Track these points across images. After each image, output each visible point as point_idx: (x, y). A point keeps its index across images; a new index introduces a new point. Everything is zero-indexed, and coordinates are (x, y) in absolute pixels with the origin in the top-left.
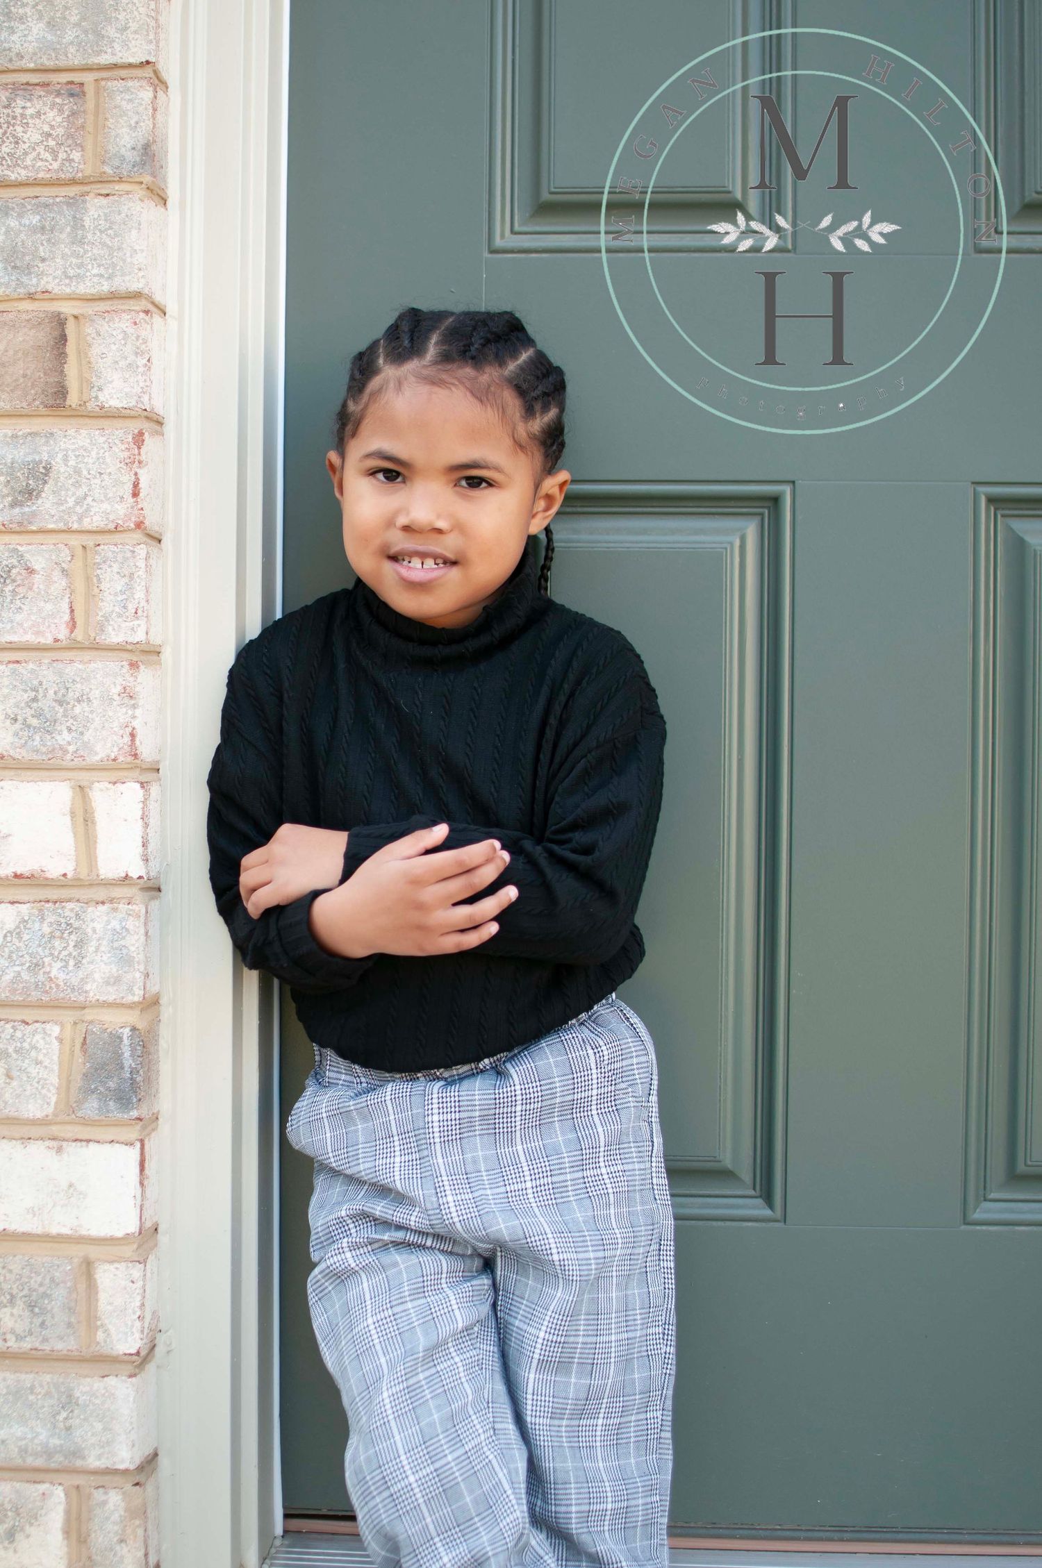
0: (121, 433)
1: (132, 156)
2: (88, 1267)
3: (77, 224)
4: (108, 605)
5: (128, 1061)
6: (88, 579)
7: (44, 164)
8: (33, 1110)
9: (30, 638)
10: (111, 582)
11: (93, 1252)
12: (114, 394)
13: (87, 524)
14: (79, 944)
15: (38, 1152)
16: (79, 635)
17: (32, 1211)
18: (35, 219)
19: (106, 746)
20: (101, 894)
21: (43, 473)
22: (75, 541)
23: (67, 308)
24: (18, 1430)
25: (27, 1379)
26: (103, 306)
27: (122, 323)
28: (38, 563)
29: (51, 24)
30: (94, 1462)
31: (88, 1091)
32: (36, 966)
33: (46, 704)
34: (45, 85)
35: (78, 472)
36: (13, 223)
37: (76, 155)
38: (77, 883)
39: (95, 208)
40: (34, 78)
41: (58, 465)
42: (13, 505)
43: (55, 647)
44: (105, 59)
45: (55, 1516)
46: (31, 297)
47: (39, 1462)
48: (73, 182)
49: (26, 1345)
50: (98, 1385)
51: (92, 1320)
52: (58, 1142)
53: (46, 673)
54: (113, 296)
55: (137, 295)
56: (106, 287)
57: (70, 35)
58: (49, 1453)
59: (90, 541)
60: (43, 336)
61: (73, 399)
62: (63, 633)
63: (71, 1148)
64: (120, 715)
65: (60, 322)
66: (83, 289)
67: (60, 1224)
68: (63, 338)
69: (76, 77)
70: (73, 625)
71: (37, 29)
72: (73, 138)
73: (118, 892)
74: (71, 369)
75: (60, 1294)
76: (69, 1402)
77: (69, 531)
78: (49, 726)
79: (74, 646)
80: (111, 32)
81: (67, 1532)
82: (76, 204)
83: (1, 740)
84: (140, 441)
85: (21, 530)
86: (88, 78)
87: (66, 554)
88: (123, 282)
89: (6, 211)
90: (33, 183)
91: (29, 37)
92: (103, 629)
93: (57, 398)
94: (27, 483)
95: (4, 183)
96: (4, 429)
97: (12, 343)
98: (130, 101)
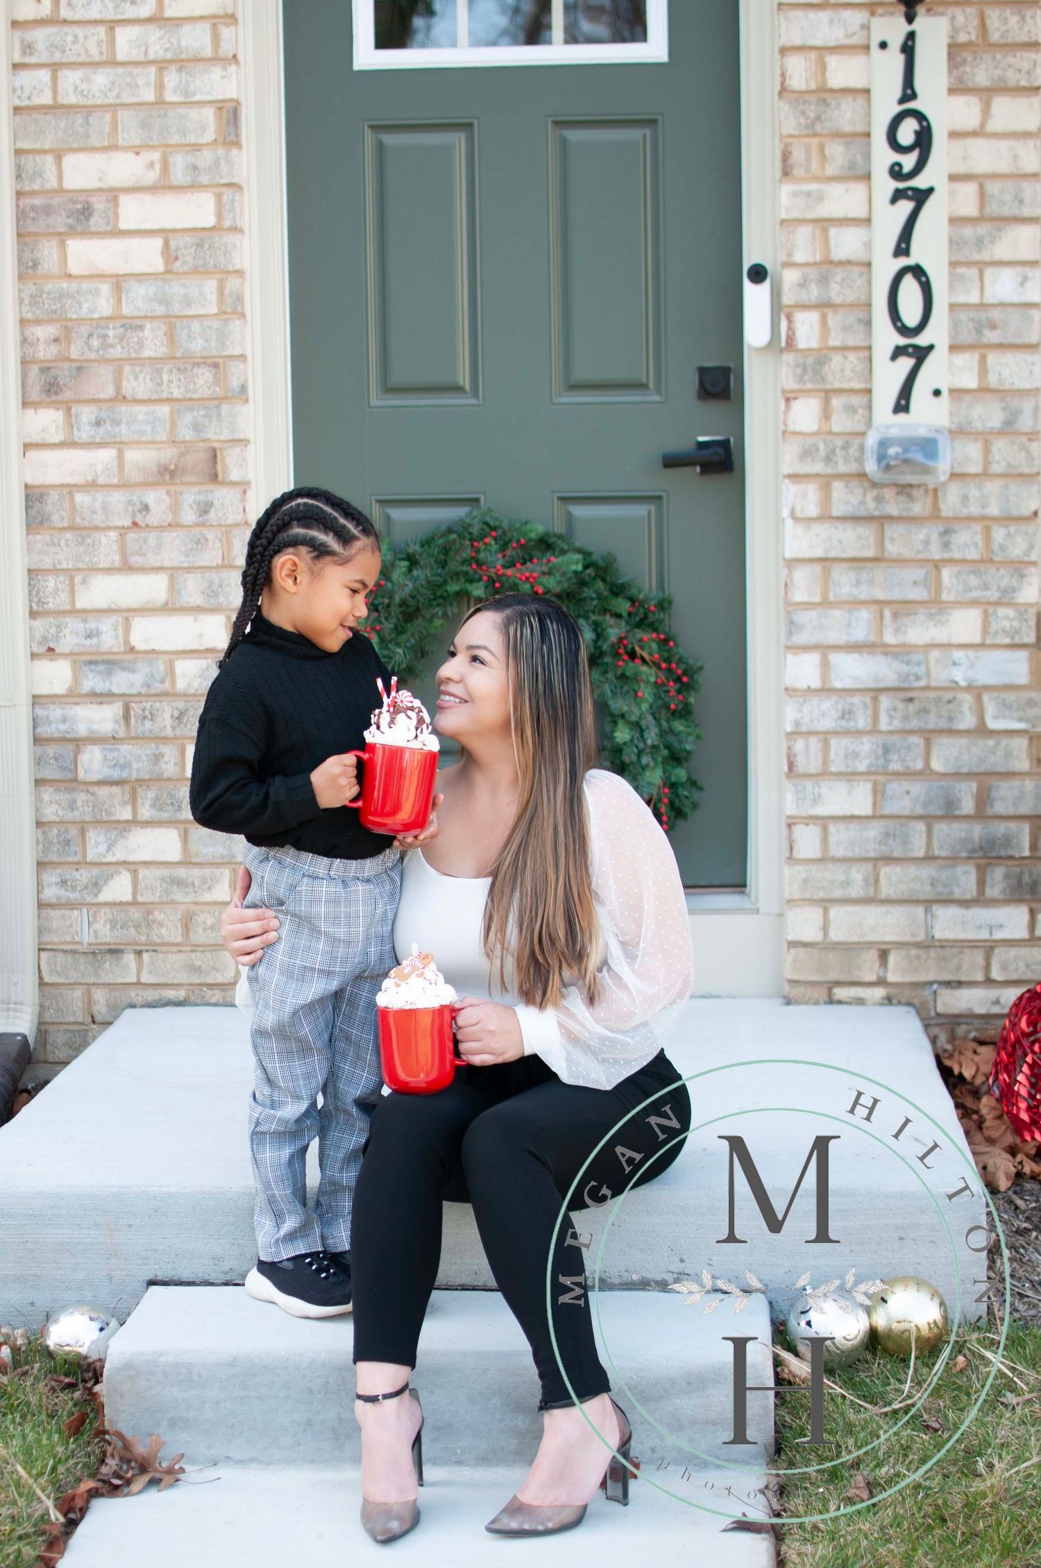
0: (238, 491)
1: (237, 389)
3: (219, 414)
4: (236, 551)
6: (228, 543)
7: (207, 392)
9: (208, 564)
10: (237, 544)
12: (235, 476)
13: (227, 522)
16: (226, 562)
18: (203, 413)
21: (210, 505)
22: (222, 528)
23: (217, 445)
26: (228, 444)
27: (237, 451)
28: (210, 537)
29: (206, 341)
33: (214, 588)
34: (205, 363)
35: (223, 504)
36: (195, 414)
37: (217, 389)
39: (225, 408)
40: (201, 361)
41: (216, 502)
42: (200, 516)
43: (218, 567)
44: (226, 353)
45: (226, 881)
46: (203, 441)
47: (219, 861)
48: (217, 399)
53: (214, 576)
54: (234, 441)
55: (243, 440)
56: (230, 437)
57: (213, 344)
58: (223, 857)
59: (228, 529)
60: (209, 455)
61: (220, 478)
62: (220, 562)
65: (214, 450)
66: (223, 437)
68: (215, 456)
69: (216, 360)
70: (223, 559)
71: (201, 343)
72: (216, 382)
74: (219, 466)
77: (220, 525)
78: (216, 594)
79: (223, 566)
80: (228, 343)
81: (230, 886)
82: (218, 407)
83: (197, 600)
84: (245, 492)
85: (203, 525)
86: (220, 361)
87: (220, 534)
88: (236, 436)
89: (192, 409)
90: (202, 399)
91: (197, 345)
92: (234, 560)
93: (214, 477)
94: (205, 509)
95: (191, 399)
96: (195, 489)
97: (198, 458)
98: (235, 369)
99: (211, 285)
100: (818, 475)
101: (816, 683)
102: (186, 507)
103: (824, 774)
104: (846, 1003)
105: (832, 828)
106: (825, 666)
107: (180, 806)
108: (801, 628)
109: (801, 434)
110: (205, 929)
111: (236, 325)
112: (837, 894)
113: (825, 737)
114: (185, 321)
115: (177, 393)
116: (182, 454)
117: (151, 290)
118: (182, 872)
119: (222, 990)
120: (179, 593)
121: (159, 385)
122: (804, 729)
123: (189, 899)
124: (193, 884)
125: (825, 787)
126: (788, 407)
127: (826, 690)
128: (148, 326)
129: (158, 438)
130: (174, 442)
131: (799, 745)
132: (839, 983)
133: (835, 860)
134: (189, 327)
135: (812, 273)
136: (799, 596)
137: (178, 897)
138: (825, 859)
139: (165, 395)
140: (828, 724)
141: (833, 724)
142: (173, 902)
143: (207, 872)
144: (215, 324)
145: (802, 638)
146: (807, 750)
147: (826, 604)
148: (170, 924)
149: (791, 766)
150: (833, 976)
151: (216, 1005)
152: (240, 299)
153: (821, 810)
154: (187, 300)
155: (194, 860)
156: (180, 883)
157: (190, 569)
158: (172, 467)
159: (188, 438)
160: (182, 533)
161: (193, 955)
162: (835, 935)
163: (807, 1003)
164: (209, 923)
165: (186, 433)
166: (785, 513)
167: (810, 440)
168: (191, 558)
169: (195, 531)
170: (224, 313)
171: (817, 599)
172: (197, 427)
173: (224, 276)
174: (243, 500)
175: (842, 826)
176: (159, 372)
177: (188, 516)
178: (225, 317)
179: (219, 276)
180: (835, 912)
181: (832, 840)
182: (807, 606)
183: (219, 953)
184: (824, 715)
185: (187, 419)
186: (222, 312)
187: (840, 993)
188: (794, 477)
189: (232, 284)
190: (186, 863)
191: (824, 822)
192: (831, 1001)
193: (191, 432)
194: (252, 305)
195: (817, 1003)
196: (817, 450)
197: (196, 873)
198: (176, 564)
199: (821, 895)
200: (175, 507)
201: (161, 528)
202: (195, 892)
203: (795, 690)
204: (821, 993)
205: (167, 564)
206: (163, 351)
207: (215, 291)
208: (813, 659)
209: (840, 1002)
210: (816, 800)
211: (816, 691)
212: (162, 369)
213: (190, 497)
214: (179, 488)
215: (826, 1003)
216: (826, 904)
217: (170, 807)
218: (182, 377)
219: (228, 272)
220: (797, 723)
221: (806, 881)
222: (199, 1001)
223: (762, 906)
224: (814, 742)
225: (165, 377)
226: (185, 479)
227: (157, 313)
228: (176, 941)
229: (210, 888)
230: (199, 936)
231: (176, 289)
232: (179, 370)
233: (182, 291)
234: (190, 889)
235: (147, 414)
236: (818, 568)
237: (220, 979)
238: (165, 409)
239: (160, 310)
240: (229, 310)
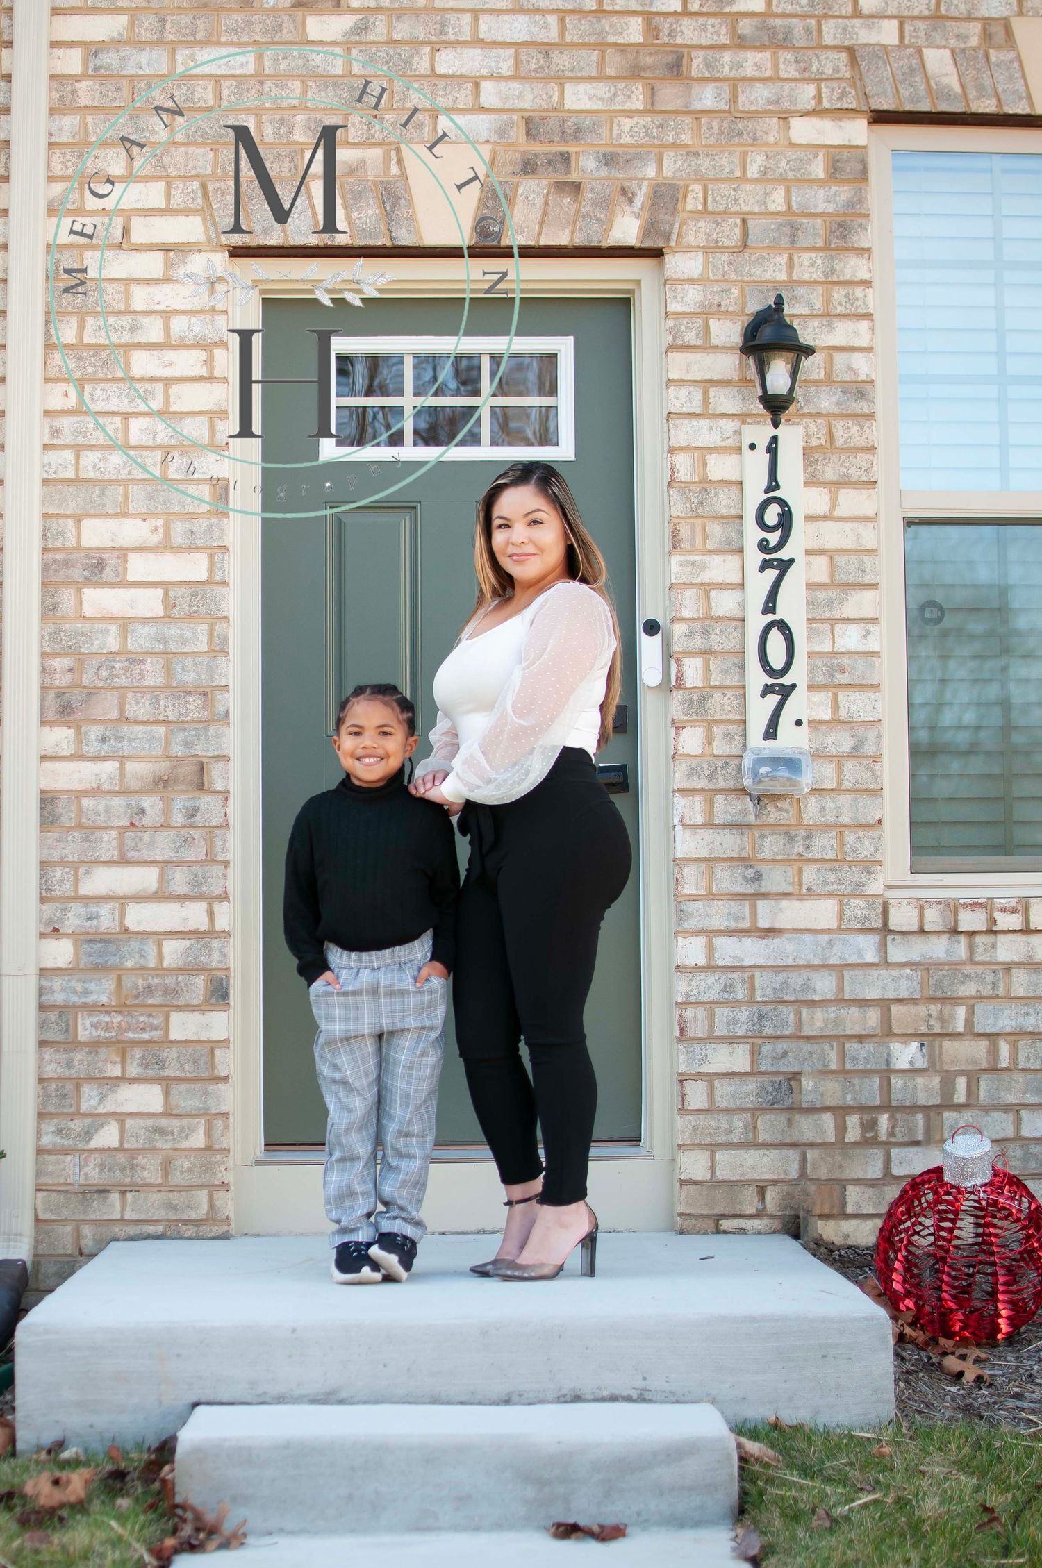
0: (220, 798)
1: (223, 714)
2: (212, 1050)
3: (207, 734)
4: (218, 849)
5: (225, 986)
6: (211, 841)
7: (197, 716)
8: (195, 1002)
9: (193, 859)
10: (219, 842)
11: (214, 1045)
12: (219, 786)
13: (211, 825)
14: (210, 951)
15: (196, 1016)
16: (209, 858)
17: (195, 1033)
18: (193, 733)
19: (217, 891)
20: (216, 936)
21: (196, 809)
22: (207, 830)
23: (204, 760)
24: (190, 1102)
25: (193, 1086)
26: (214, 759)
27: (221, 765)
28: (196, 837)
29: (197, 673)
30: (214, 1111)
31: (212, 996)
32: (196, 958)
33: (199, 878)
34: (196, 692)
35: (208, 809)
36: (187, 734)
37: (206, 713)
38: (209, 932)
39: (211, 729)
40: (193, 690)
41: (202, 807)
42: (188, 818)
43: (202, 861)
44: (214, 684)
45: (201, 1130)
46: (192, 756)
47: (196, 1112)
48: (205, 721)
49: (193, 1075)
50: (215, 1087)
51: (213, 1066)
52: (203, 1011)
53: (199, 870)
54: (218, 756)
55: (225, 756)
56: (216, 753)
57: (203, 677)
58: (199, 1109)
59: (211, 830)
60: (197, 768)
61: (206, 787)
62: (204, 858)
63: (207, 1013)
64: (223, 882)
65: (202, 764)
66: (209, 754)
67: (204, 1037)
68: (203, 769)
69: (205, 690)
70: (207, 855)
71: (193, 675)
72: (205, 708)
73: (221, 935)
74: (205, 778)
75: (203, 1058)
76: (206, 1092)
77: (205, 827)
78: (200, 885)
79: (207, 861)
80: (215, 676)
81: (205, 1134)
82: (206, 728)
83: (185, 889)
84: (226, 799)
85: (190, 826)
86: (209, 690)
87: (204, 834)
88: (221, 752)
89: (184, 730)
90: (193, 722)
91: (190, 677)
92: (216, 856)
93: (201, 787)
94: (192, 813)
95: (183, 722)
96: (184, 796)
97: (187, 770)
98: (221, 697)
99: (202, 629)
100: (702, 790)
101: (702, 961)
102: (176, 811)
103: (711, 1038)
104: (730, 1232)
105: (717, 1083)
106: (710, 947)
107: (163, 1065)
108: (690, 915)
109: (688, 755)
110: (182, 1172)
111: (222, 661)
112: (721, 1139)
113: (711, 1006)
114: (180, 656)
115: (171, 716)
116: (175, 767)
117: (153, 631)
118: (163, 1122)
119: (196, 1226)
120: (168, 883)
121: (156, 709)
122: (693, 1000)
123: (169, 1146)
124: (172, 1133)
125: (710, 1049)
126: (678, 735)
127: (711, 968)
128: (149, 660)
129: (154, 753)
130: (168, 756)
131: (689, 1014)
132: (725, 1216)
133: (719, 1110)
134: (183, 662)
135: (697, 626)
136: (688, 889)
137: (159, 1144)
138: (712, 1109)
139: (161, 718)
140: (712, 996)
141: (717, 996)
142: (155, 1149)
143: (185, 1122)
144: (205, 660)
145: (690, 924)
146: (695, 1017)
147: (709, 896)
148: (152, 1168)
149: (682, 1031)
150: (719, 1210)
151: (190, 1238)
152: (226, 639)
153: (707, 1068)
154: (183, 641)
155: (174, 1112)
156: (161, 1131)
157: (179, 863)
158: (166, 778)
159: (179, 754)
160: (172, 833)
161: (171, 1195)
162: (721, 1175)
163: (698, 1233)
164: (186, 1166)
165: (178, 750)
166: (676, 821)
167: (696, 762)
168: (179, 854)
169: (184, 832)
170: (214, 651)
171: (703, 892)
172: (187, 745)
173: (214, 621)
174: (225, 806)
175: (725, 1082)
176: (157, 698)
177: (178, 819)
178: (214, 654)
179: (210, 621)
180: (720, 1155)
181: (717, 1093)
182: (694, 897)
183: (193, 1192)
184: (709, 988)
185: (180, 737)
186: (211, 651)
187: (726, 1224)
188: (684, 792)
189: (220, 628)
190: (167, 1114)
191: (710, 1078)
192: (718, 1231)
193: (182, 748)
194: (234, 646)
195: (706, 1233)
196: (702, 769)
197: (176, 1123)
198: (166, 858)
199: (709, 1140)
200: (167, 812)
201: (154, 828)
202: (174, 1140)
203: (685, 967)
204: (710, 1224)
205: (159, 859)
206: (160, 681)
207: (205, 632)
208: (700, 941)
209: (725, 1232)
210: (703, 1060)
211: (703, 968)
212: (159, 696)
213: (180, 803)
214: (168, 795)
215: (713, 1233)
216: (713, 1148)
217: (155, 1066)
218: (176, 703)
219: (217, 618)
220: (688, 995)
221: (695, 1128)
222: (175, 1235)
223: (657, 1152)
224: (701, 1011)
225: (162, 703)
226: (176, 788)
227: (157, 650)
228: (156, 1182)
229: (187, 1137)
230: (177, 1178)
231: (173, 630)
232: (174, 697)
233: (178, 632)
234: (170, 1137)
235: (145, 733)
236: (703, 866)
237: (194, 1216)
238: (161, 730)
239: (159, 647)
240: (217, 649)
